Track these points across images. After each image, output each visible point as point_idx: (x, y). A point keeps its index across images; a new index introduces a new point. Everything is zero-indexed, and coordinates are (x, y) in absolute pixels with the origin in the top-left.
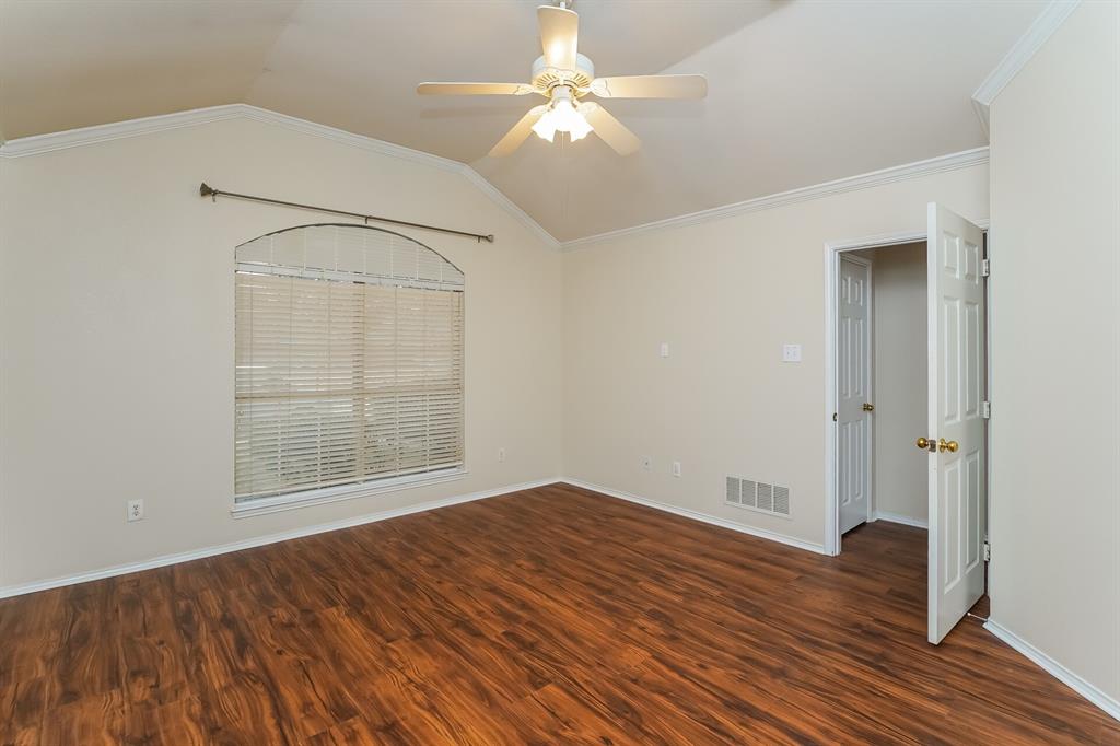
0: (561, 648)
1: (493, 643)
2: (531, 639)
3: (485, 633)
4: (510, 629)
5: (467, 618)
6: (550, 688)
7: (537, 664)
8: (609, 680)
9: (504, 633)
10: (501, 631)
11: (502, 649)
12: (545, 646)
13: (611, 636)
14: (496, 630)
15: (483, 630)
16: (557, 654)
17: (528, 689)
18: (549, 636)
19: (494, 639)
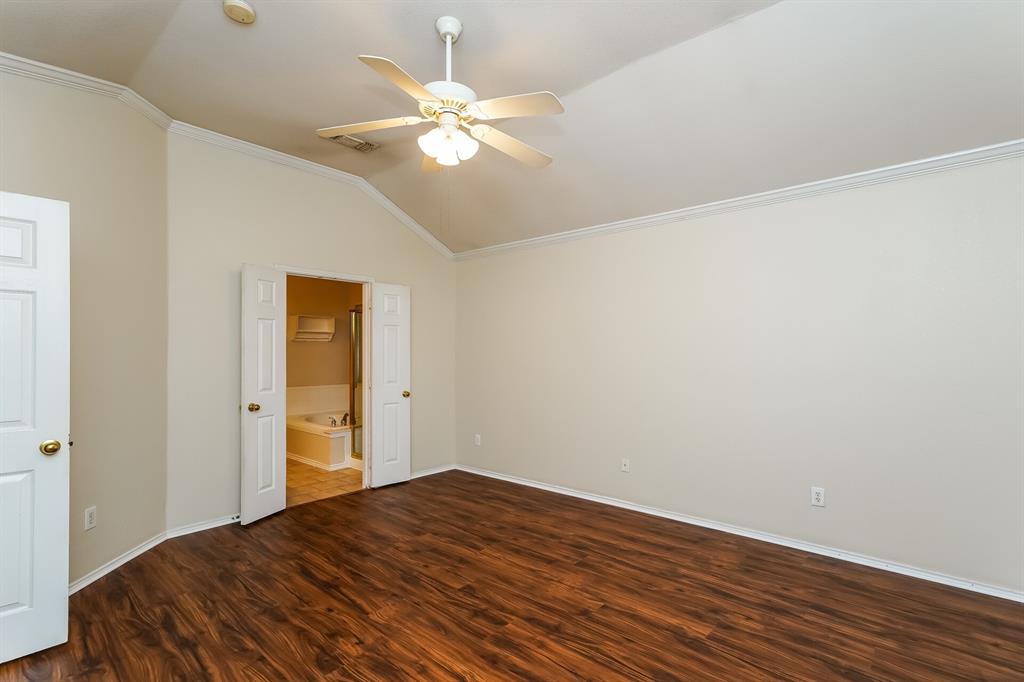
0: (449, 614)
1: (512, 613)
2: (479, 620)
3: (523, 621)
4: (501, 629)
5: (551, 637)
6: (459, 586)
7: (470, 601)
8: (413, 594)
9: (506, 623)
10: (510, 626)
11: (502, 609)
12: (464, 615)
13: (400, 630)
14: (513, 626)
15: (528, 625)
16: (452, 609)
17: (475, 585)
18: (461, 624)
19: (513, 617)
